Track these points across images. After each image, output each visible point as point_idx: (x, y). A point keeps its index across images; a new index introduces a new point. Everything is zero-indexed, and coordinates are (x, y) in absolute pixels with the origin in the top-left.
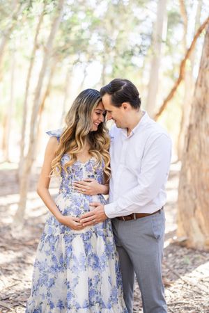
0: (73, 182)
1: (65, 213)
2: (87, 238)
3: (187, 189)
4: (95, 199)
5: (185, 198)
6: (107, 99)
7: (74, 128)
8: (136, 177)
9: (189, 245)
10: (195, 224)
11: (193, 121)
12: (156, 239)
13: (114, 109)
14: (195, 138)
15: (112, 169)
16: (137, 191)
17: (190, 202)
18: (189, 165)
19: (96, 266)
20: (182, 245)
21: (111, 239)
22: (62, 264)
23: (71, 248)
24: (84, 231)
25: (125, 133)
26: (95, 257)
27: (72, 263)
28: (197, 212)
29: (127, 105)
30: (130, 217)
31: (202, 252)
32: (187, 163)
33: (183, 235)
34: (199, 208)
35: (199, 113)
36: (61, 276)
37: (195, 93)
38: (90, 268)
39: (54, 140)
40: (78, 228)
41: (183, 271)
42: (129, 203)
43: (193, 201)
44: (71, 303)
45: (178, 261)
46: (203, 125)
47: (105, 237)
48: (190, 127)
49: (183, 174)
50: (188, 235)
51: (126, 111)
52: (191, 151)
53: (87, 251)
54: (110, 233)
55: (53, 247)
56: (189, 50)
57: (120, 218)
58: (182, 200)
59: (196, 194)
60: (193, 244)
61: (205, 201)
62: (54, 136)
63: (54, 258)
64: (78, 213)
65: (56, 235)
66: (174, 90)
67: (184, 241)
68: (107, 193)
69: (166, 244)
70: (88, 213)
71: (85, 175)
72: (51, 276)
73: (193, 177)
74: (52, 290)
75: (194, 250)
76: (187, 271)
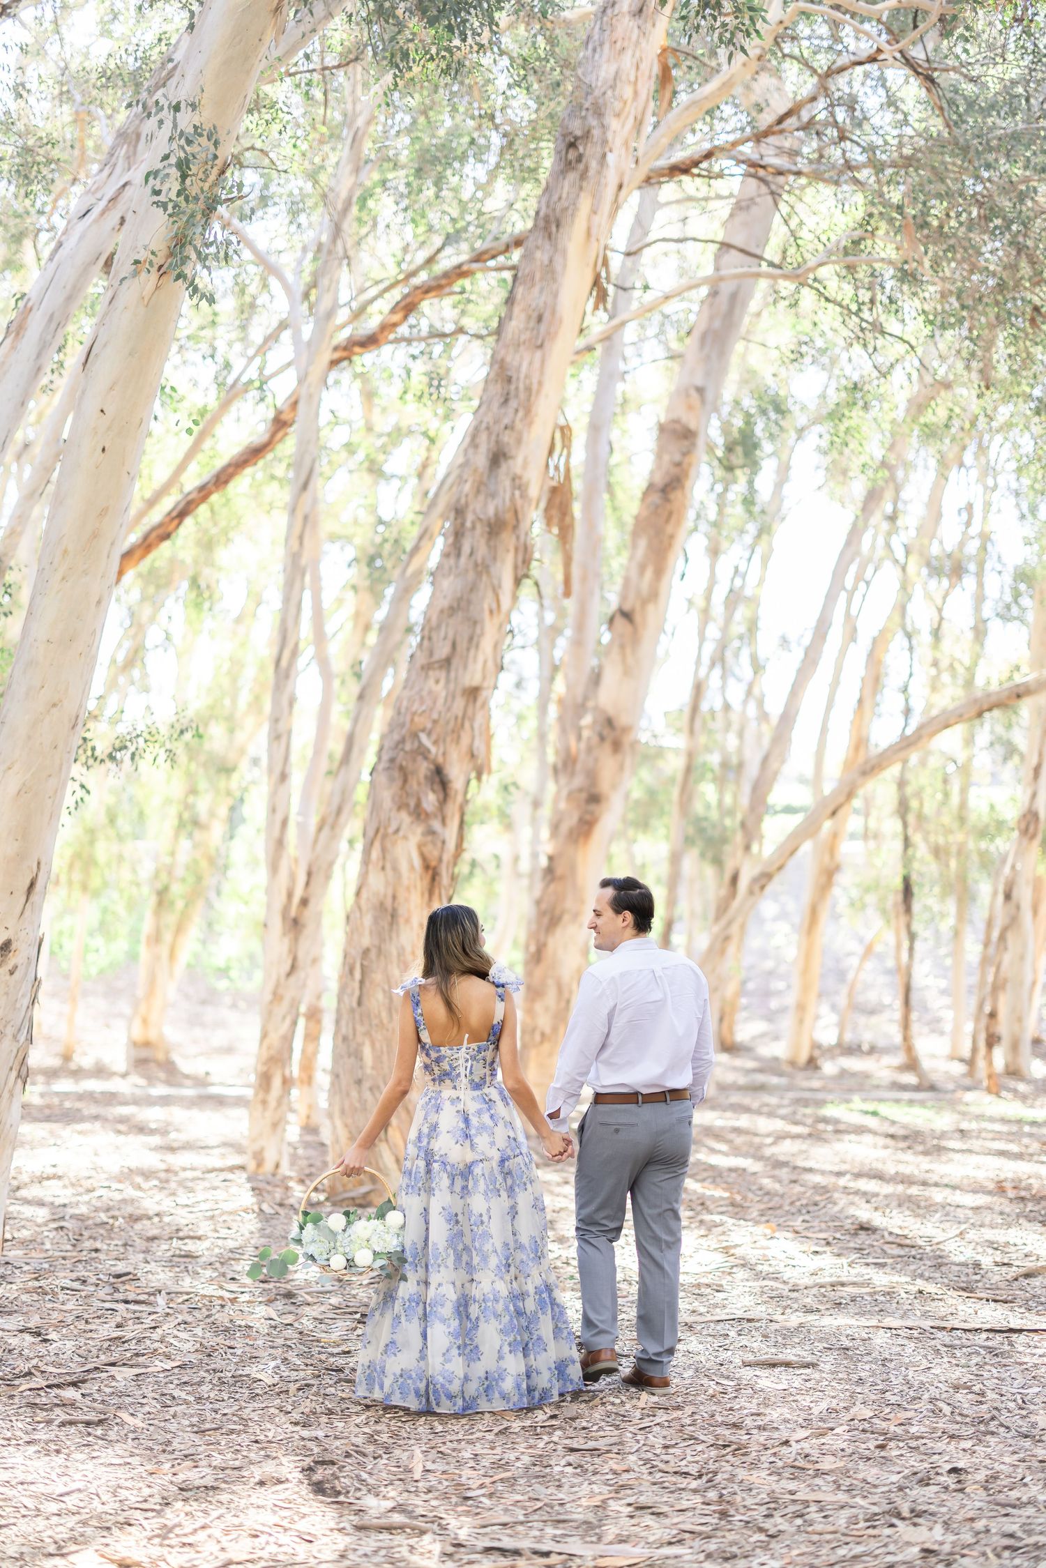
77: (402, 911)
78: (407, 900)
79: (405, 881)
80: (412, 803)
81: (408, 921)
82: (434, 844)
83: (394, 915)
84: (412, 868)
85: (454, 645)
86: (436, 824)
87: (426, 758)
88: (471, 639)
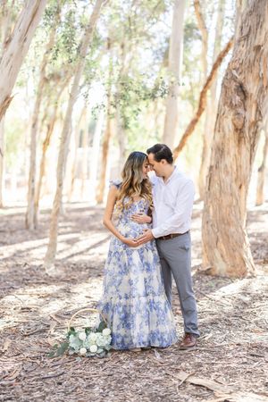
0: (131, 215)
1: (126, 236)
2: (141, 252)
3: (210, 223)
4: (145, 225)
5: (209, 232)
6: (151, 156)
7: (132, 179)
8: (173, 209)
9: (213, 273)
10: (218, 254)
11: (213, 163)
12: (186, 250)
13: (156, 163)
14: (216, 178)
15: (154, 205)
16: (174, 218)
17: (213, 235)
18: (211, 202)
19: (148, 270)
20: (207, 273)
21: (156, 252)
22: (126, 269)
23: (131, 259)
24: (138, 248)
25: (161, 179)
26: (147, 264)
27: (133, 268)
28: (219, 244)
29: (164, 160)
30: (168, 237)
31: (224, 278)
32: (209, 200)
33: (207, 265)
34: (221, 240)
35: (218, 155)
36: (126, 278)
37: (214, 138)
38: (145, 272)
39: (115, 187)
40: (135, 246)
41: (208, 292)
42: (169, 226)
43: (215, 233)
44: (134, 293)
45: (203, 285)
46: (222, 166)
47: (153, 250)
48: (211, 167)
49: (206, 211)
50: (212, 264)
51: (163, 165)
52: (212, 191)
53: (142, 260)
54: (155, 248)
55: (119, 260)
56: (210, 79)
57: (161, 238)
58: (206, 233)
59: (218, 228)
60: (217, 272)
61: (225, 233)
62: (114, 184)
63: (120, 266)
64: (135, 235)
65: (120, 251)
66: (194, 122)
67: (209, 269)
68: (151, 222)
69: (193, 273)
70: (141, 236)
71: (138, 210)
72: (118, 278)
73: (215, 213)
74: (120, 288)
75: (217, 277)
76: (211, 291)
77: (226, 149)
78: (228, 144)
79: (227, 136)
80: (229, 102)
81: (229, 153)
82: (239, 119)
83: (223, 152)
84: (229, 131)
85: (250, 29)
86: (241, 110)
87: (235, 81)
88: (258, 24)
